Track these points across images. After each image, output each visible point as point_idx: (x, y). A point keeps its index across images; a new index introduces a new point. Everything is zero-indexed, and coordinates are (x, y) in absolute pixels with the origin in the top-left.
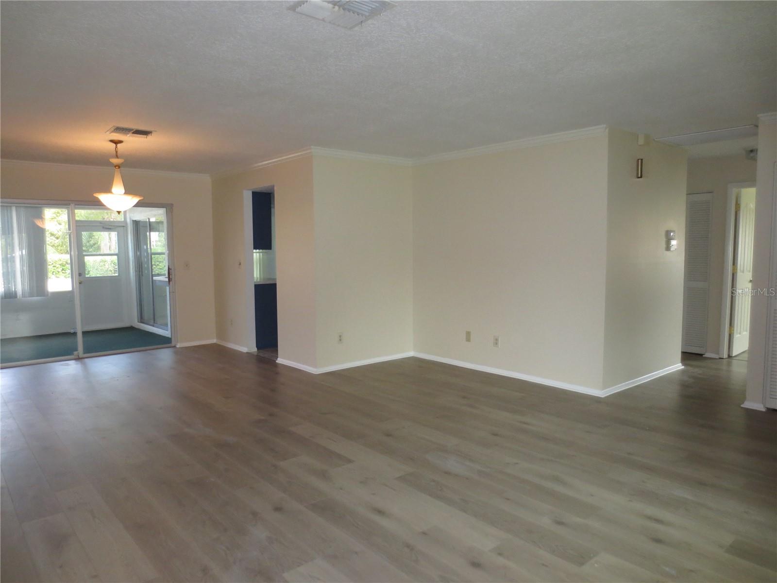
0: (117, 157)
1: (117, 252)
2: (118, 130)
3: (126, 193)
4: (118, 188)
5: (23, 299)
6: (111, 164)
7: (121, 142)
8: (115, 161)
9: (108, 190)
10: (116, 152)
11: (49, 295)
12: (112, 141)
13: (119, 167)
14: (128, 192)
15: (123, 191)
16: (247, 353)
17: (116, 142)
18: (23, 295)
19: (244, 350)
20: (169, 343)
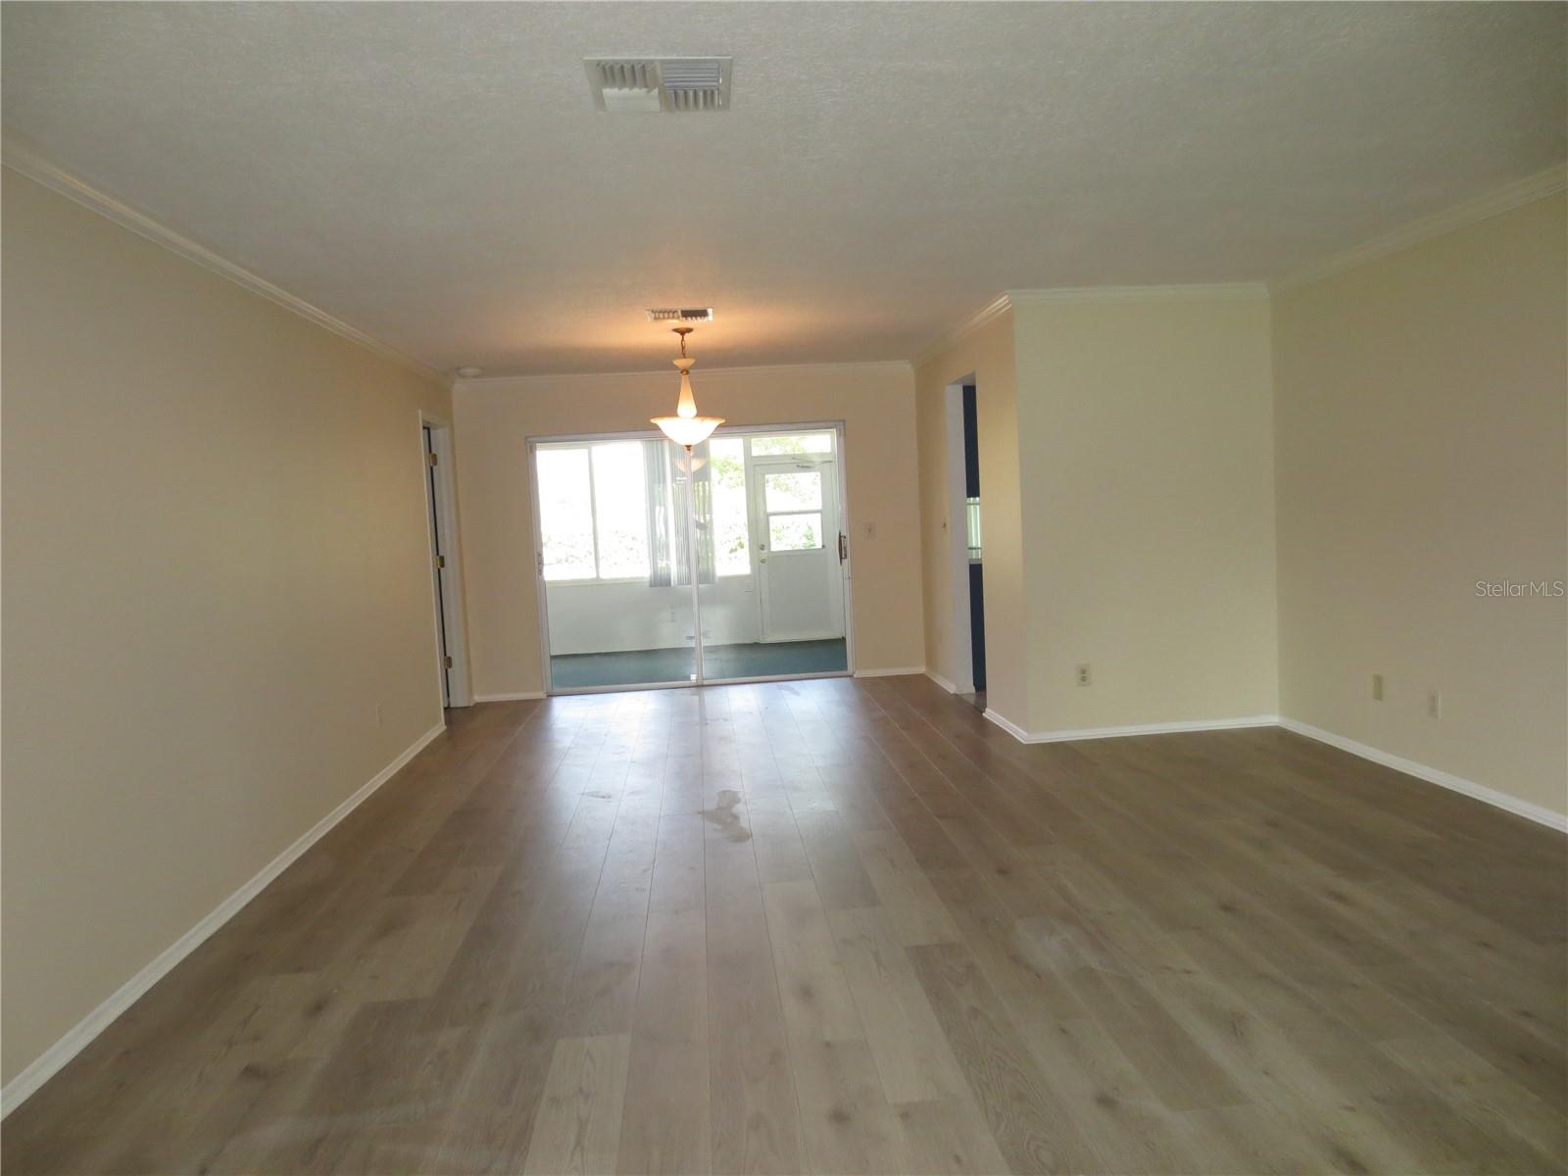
0: (684, 356)
1: (820, 507)
2: (687, 314)
3: (699, 415)
4: (687, 407)
5: (680, 587)
6: (676, 368)
7: (689, 330)
8: (680, 363)
9: (672, 412)
10: (683, 348)
11: (717, 580)
12: (676, 330)
13: (688, 372)
14: (703, 412)
15: (694, 411)
16: (955, 694)
17: (683, 332)
18: (680, 582)
19: (951, 688)
20: (840, 670)
